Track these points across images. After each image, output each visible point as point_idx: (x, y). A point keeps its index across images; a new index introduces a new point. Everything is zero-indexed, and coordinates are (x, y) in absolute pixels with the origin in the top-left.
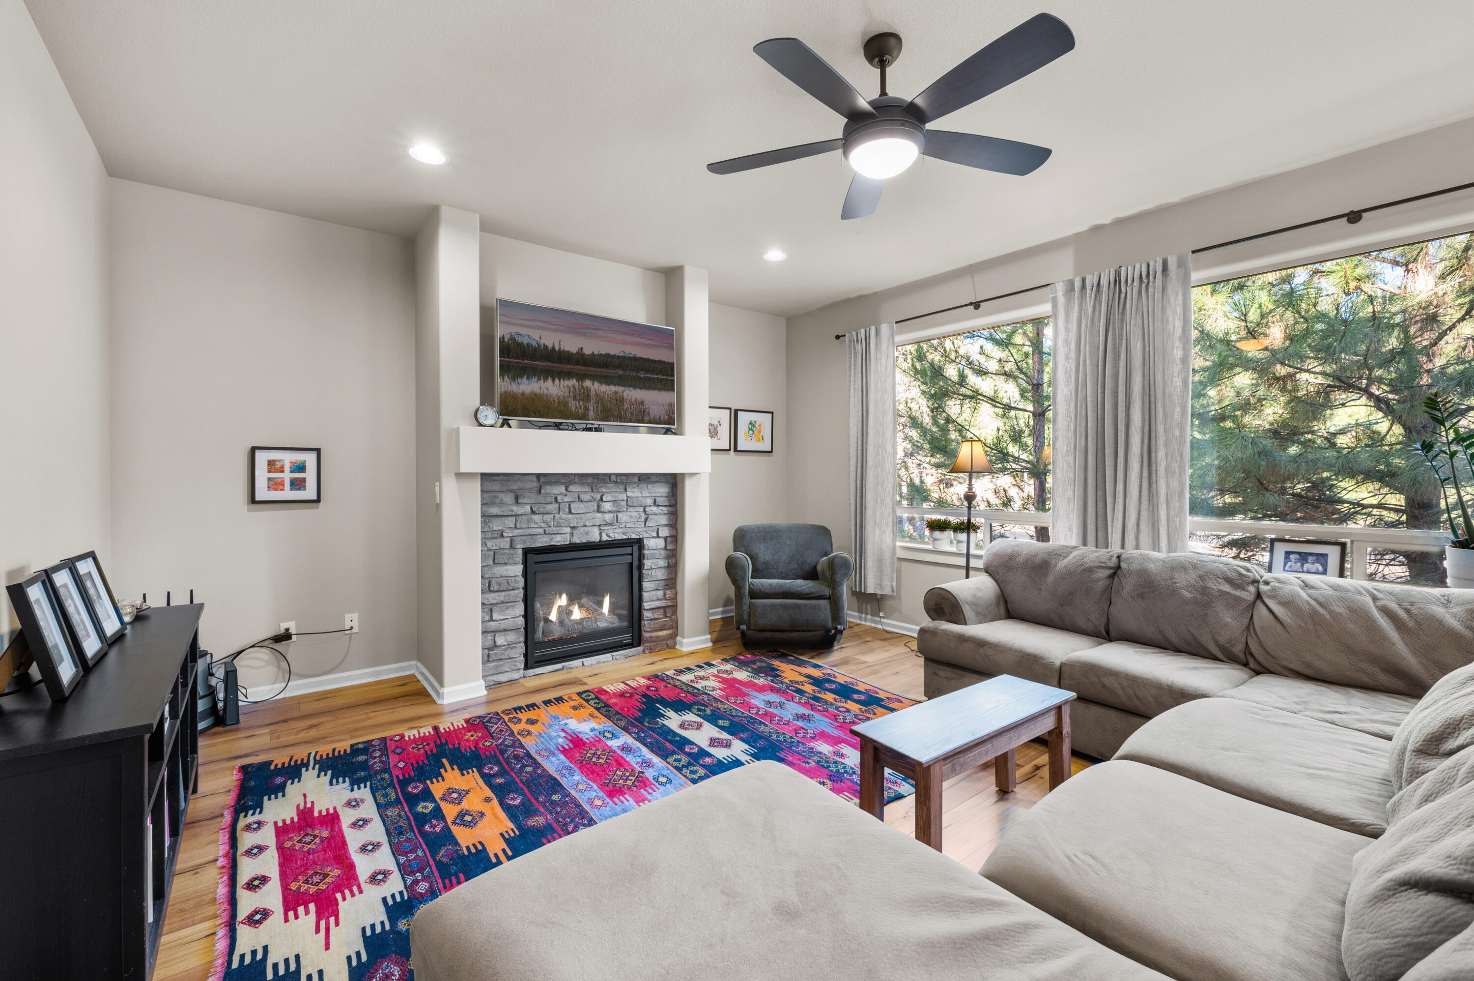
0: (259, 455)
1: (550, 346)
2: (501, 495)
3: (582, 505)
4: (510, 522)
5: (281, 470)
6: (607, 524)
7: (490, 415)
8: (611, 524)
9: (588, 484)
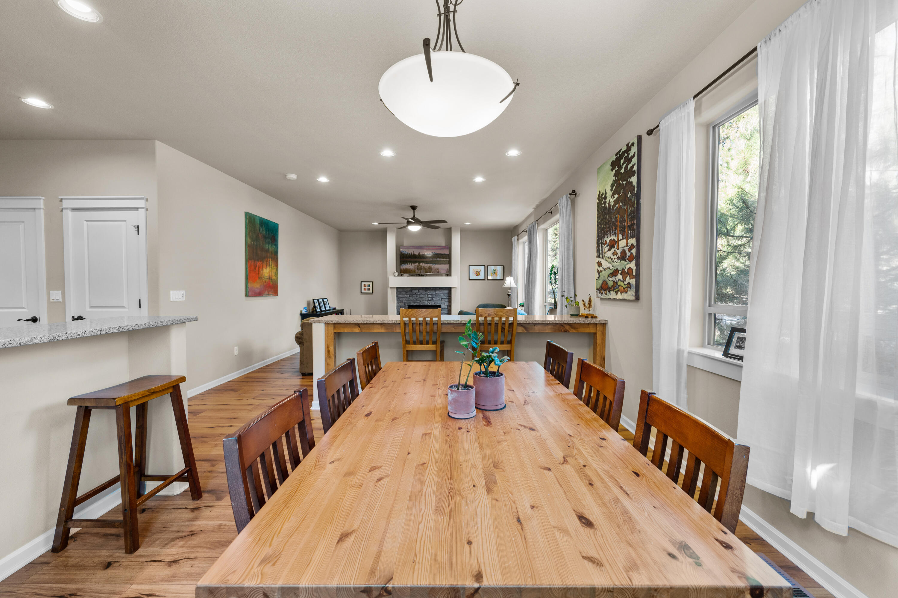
0: (362, 283)
1: (411, 253)
2: (402, 292)
3: (422, 295)
4: (404, 299)
5: (366, 286)
6: (429, 301)
7: (397, 274)
8: (431, 301)
9: (425, 290)
